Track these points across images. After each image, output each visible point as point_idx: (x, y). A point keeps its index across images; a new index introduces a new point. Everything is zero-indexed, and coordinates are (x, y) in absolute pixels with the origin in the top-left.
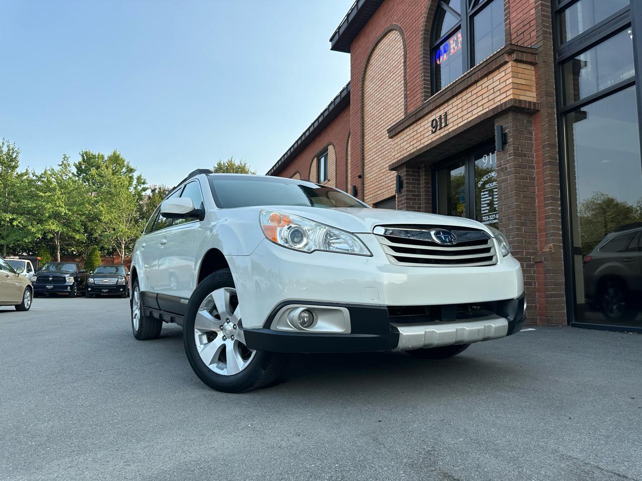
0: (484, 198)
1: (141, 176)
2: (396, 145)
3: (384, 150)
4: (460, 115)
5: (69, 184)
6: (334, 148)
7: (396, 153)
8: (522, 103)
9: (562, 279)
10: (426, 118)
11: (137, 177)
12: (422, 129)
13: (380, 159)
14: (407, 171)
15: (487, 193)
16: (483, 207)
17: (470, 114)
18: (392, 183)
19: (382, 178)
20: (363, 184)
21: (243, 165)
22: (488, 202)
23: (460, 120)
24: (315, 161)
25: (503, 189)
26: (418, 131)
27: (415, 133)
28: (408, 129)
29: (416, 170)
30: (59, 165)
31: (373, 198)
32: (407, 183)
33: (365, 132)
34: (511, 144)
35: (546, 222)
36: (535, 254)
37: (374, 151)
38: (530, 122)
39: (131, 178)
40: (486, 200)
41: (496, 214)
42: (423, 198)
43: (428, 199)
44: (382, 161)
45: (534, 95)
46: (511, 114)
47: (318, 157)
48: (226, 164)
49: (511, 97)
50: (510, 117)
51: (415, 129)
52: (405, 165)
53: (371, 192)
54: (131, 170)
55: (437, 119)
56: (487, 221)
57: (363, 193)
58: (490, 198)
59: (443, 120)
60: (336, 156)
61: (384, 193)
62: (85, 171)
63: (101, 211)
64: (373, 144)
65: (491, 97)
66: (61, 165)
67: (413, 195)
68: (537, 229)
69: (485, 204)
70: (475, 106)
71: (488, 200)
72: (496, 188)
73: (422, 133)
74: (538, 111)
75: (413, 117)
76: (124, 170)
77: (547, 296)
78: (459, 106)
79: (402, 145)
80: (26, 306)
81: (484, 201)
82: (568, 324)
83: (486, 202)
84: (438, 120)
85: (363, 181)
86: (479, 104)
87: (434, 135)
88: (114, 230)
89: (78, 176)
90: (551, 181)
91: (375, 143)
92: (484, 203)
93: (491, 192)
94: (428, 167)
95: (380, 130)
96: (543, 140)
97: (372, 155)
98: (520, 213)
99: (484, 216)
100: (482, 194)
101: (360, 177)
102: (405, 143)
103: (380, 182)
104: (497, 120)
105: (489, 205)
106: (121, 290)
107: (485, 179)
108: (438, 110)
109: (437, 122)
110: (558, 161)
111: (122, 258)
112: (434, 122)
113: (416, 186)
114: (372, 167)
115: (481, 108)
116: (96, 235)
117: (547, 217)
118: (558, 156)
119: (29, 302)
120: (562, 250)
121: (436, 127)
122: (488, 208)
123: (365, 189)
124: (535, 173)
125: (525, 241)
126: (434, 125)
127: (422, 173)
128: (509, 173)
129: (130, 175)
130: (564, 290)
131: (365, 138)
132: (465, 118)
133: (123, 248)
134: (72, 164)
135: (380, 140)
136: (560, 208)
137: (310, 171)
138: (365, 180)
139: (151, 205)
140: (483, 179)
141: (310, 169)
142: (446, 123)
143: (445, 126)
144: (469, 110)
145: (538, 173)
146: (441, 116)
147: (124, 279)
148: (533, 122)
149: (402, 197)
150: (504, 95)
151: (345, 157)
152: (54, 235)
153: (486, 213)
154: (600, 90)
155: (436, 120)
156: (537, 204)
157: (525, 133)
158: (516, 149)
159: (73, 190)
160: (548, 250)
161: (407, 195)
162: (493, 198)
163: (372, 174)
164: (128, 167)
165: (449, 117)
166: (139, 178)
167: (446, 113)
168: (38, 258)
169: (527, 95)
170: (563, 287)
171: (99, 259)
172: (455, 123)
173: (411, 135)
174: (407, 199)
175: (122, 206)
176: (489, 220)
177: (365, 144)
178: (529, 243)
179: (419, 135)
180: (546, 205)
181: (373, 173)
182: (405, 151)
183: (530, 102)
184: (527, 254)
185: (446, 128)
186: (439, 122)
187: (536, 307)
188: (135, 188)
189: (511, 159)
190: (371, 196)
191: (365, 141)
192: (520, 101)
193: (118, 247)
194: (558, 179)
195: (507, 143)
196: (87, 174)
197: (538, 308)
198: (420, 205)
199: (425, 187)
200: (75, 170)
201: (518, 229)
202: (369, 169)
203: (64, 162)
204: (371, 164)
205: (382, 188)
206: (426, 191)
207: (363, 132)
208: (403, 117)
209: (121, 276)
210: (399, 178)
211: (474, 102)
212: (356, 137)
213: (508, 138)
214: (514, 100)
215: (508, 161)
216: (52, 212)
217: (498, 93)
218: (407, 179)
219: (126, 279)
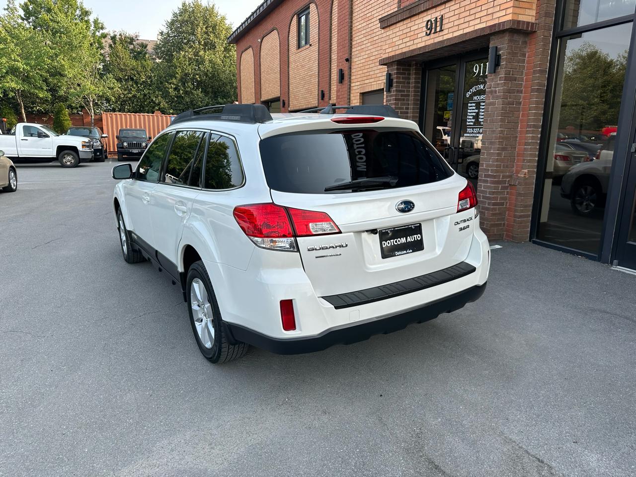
0: (470, 110)
1: (98, 19)
2: (388, 38)
3: (374, 35)
4: (456, 23)
5: (21, 33)
6: (317, 8)
7: (387, 46)
8: (520, 24)
9: (531, 202)
10: (421, 16)
11: (93, 21)
12: (416, 27)
13: (369, 44)
14: (397, 69)
15: (474, 105)
16: (469, 119)
17: (466, 25)
18: (380, 75)
19: (371, 66)
20: (350, 68)
21: (211, 6)
22: (474, 114)
23: (456, 28)
24: (295, 18)
25: (490, 112)
26: (412, 29)
27: (408, 30)
28: (401, 23)
29: (407, 68)
30: (5, 9)
31: (360, 86)
32: (397, 82)
33: (354, 8)
34: (503, 67)
35: (525, 148)
36: (510, 176)
37: (363, 32)
38: (525, 43)
39: (87, 22)
40: (472, 113)
41: (480, 128)
42: (411, 98)
43: (417, 100)
44: (372, 47)
45: (534, 13)
46: (507, 35)
47: (298, 15)
48: (192, 4)
49: (509, 17)
50: (507, 37)
51: (409, 25)
52: (396, 63)
53: (360, 80)
54: (87, 13)
55: (433, 20)
56: (470, 133)
57: (350, 78)
58: (477, 111)
59: (438, 24)
60: (319, 18)
61: (373, 83)
62: (35, 13)
63: (63, 66)
64: (363, 25)
65: (490, 11)
66: (7, 9)
67: (402, 95)
68: (516, 154)
69: (471, 116)
70: (473, 17)
71: (474, 112)
72: (484, 102)
73: (416, 32)
74: (535, 32)
75: (408, 11)
76: (78, 12)
77: (515, 216)
78: (457, 12)
79: (394, 40)
80: (13, 186)
81: (470, 113)
82: (530, 241)
83: (472, 114)
84: (433, 22)
85: (351, 65)
86: (478, 15)
87: (428, 38)
88: (79, 85)
89: (27, 20)
90: (536, 108)
91: (365, 24)
92: (470, 114)
93: (478, 105)
94: (419, 65)
95: (371, 10)
96: (535, 65)
97: (360, 37)
98: (503, 138)
99: (469, 128)
100: (469, 105)
101: (347, 60)
102: (397, 38)
103: (369, 70)
104: (493, 37)
105: (474, 117)
106: (98, 154)
107: (473, 90)
108: (434, 10)
109: (432, 24)
110: (545, 88)
111: (91, 116)
112: (429, 23)
113: (406, 85)
114: (360, 51)
115: (478, 21)
116: (62, 93)
117: (526, 144)
118: (546, 82)
119: (15, 182)
120: (535, 176)
121: (431, 29)
122: (473, 120)
123: (352, 74)
124: (522, 97)
125: (504, 166)
126: (429, 27)
127: (413, 72)
128: (497, 98)
129: (86, 19)
130: (531, 211)
131: (354, 15)
132: (461, 27)
133: (92, 105)
134: (17, 6)
135: (370, 22)
136: (539, 136)
137: (289, 31)
138: (353, 64)
139: (114, 56)
140: (472, 90)
141: (289, 29)
142: (441, 28)
143: (439, 31)
144: (467, 19)
145: (524, 98)
146: (436, 18)
147: (99, 143)
148: (528, 42)
149: (391, 96)
150: (503, 13)
151: (329, 21)
152: (15, 93)
153: (471, 125)
154: (598, 21)
155: (431, 22)
156: (519, 129)
157: (519, 55)
158: (508, 73)
159: (26, 40)
160: (522, 176)
161: (396, 95)
162: (479, 111)
163: (360, 58)
164: (82, 9)
165: (444, 22)
166: (96, 22)
167: (442, 16)
168: (4, 119)
169: (526, 14)
170: (531, 208)
171: (67, 118)
172: (451, 30)
173: (405, 32)
174: (396, 100)
175: (84, 58)
176: (473, 133)
177: (354, 22)
178: (507, 167)
179: (412, 33)
180: (527, 132)
181: (362, 58)
182: (397, 48)
183: (528, 23)
184: (503, 177)
185: (441, 34)
186: (434, 25)
187: (504, 224)
188: (94, 33)
189: (502, 83)
190: (358, 83)
191: (354, 19)
192: (519, 22)
193: (87, 105)
194: (543, 106)
195: (499, 65)
196: (37, 18)
197: (506, 225)
198: (409, 105)
199: (415, 87)
200: (22, 13)
201: (499, 155)
202: (357, 52)
203: (11, 6)
204: (359, 48)
205: (370, 77)
206: (415, 91)
207: (352, 8)
208: (396, 9)
209: (95, 139)
210: (389, 76)
211: (472, 12)
212: (344, 12)
213: (501, 61)
214: (513, 21)
215: (498, 84)
216: (9, 66)
217: (498, 8)
218: (397, 78)
219: (101, 143)
